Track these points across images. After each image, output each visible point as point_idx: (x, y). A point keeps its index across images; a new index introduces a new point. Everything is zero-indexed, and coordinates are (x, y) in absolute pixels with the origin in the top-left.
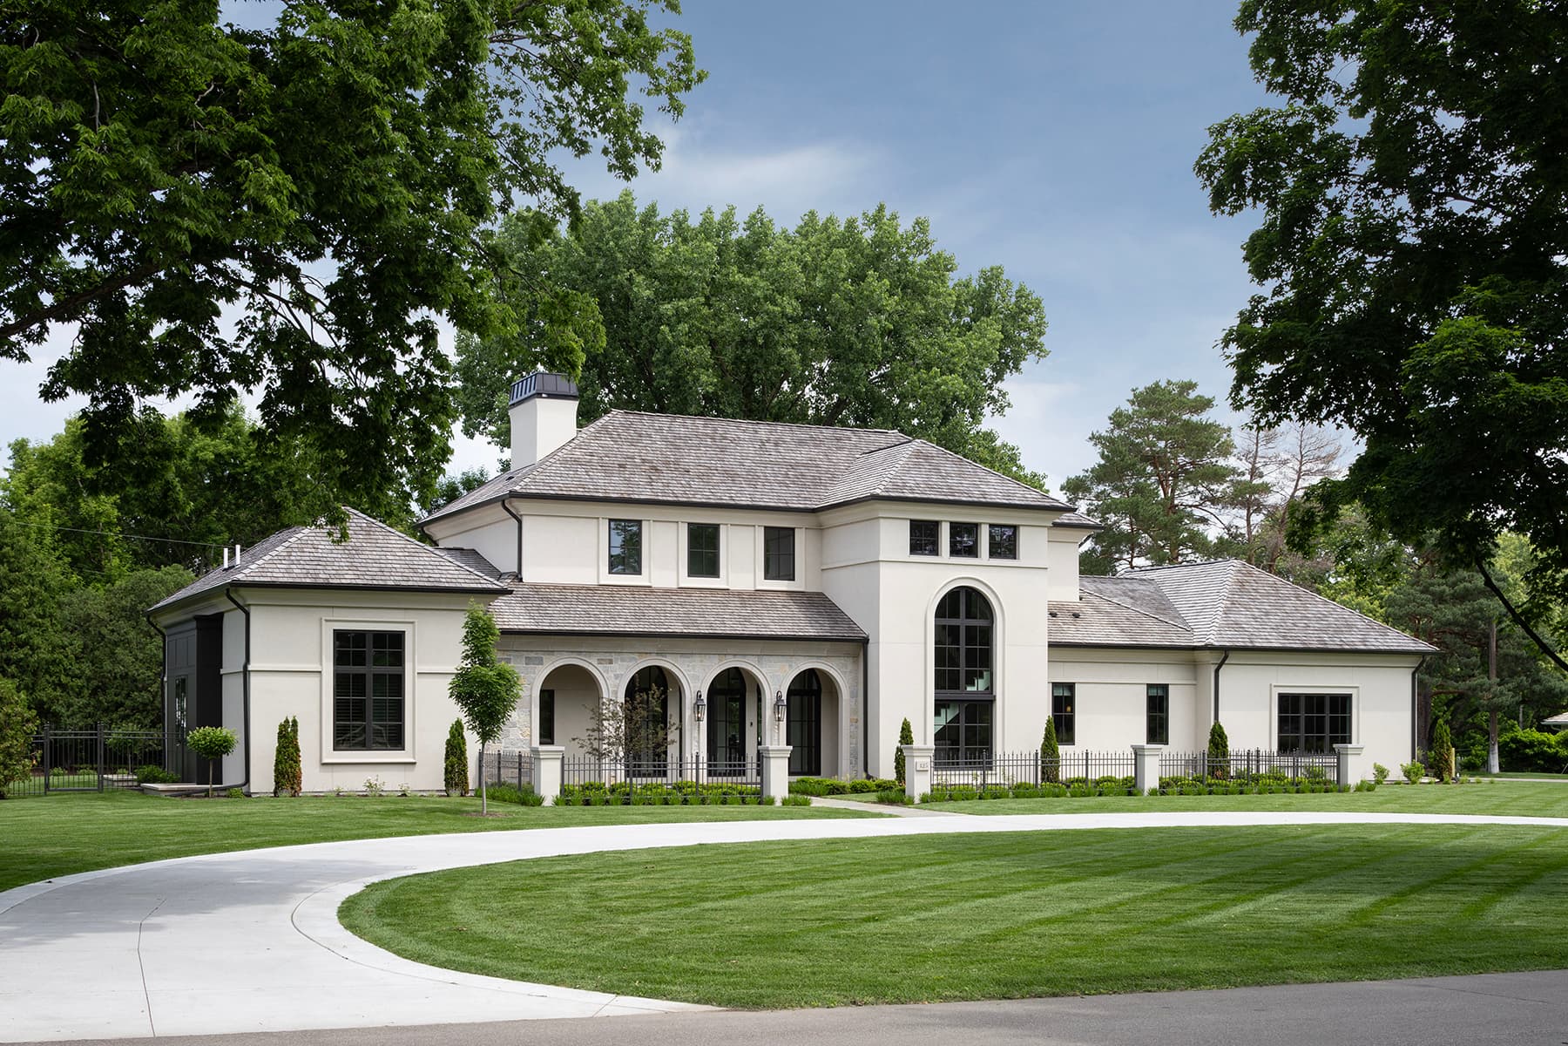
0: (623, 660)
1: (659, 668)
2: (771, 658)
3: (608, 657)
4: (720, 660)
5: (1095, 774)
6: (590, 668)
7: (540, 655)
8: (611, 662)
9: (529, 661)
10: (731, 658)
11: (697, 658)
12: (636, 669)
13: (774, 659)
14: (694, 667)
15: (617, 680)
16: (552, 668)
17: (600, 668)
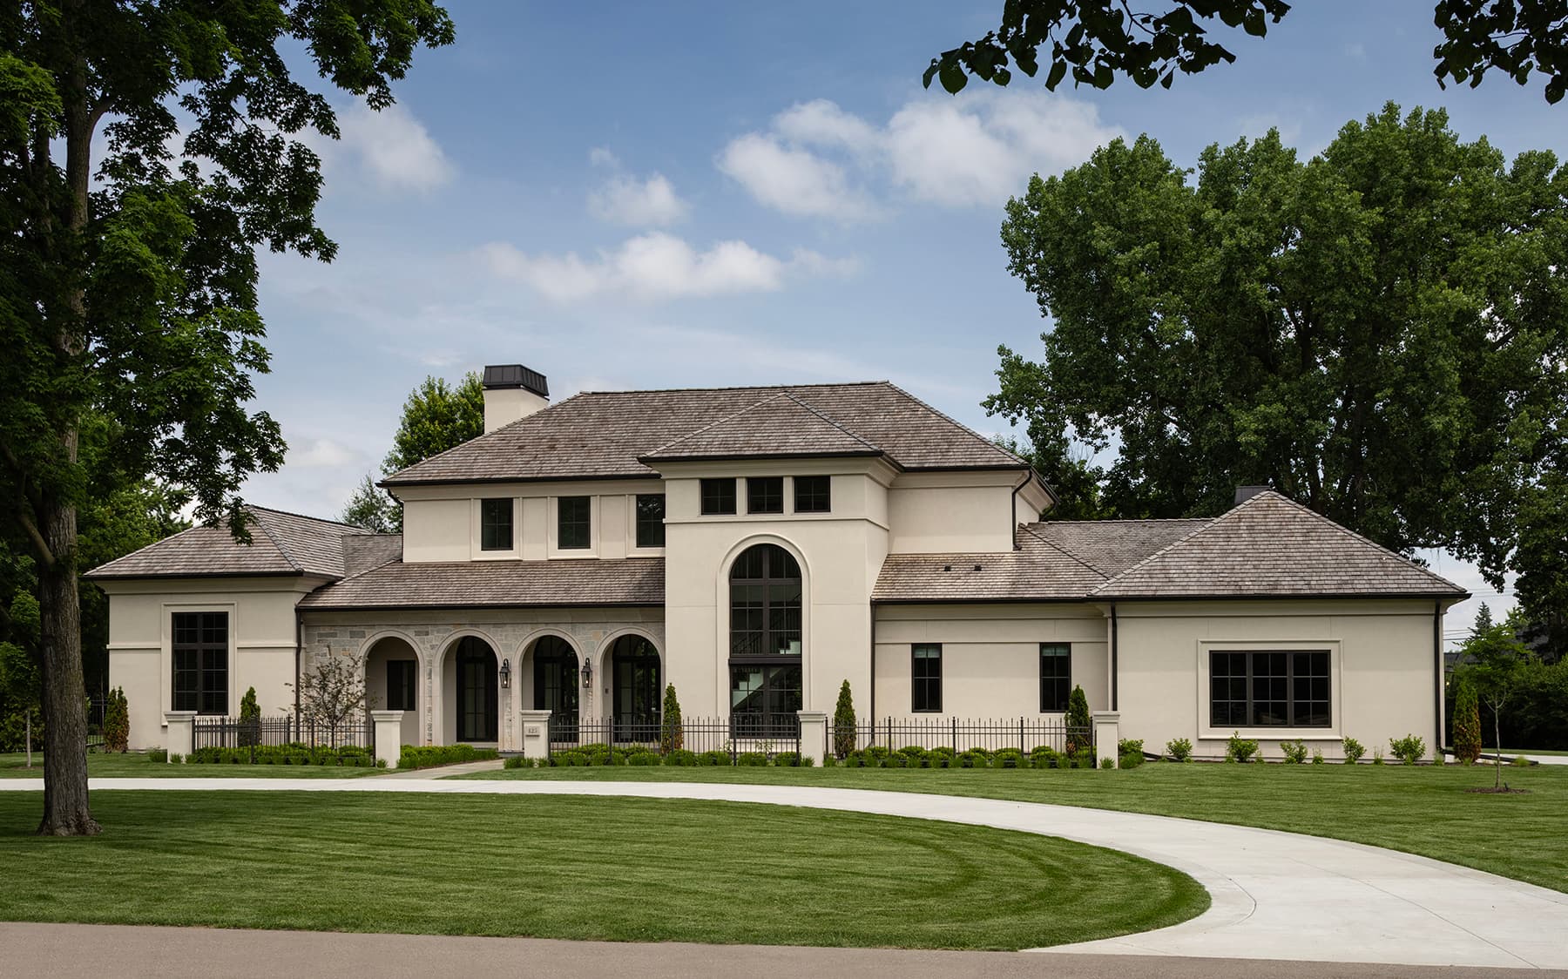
0: (438, 631)
1: (474, 638)
2: (585, 625)
3: (423, 629)
4: (532, 629)
5: (964, 746)
6: (408, 640)
7: (362, 628)
8: (427, 634)
9: (353, 635)
10: (544, 627)
11: (508, 628)
12: (451, 640)
13: (588, 626)
14: (506, 636)
15: (433, 652)
16: (372, 641)
17: (417, 639)
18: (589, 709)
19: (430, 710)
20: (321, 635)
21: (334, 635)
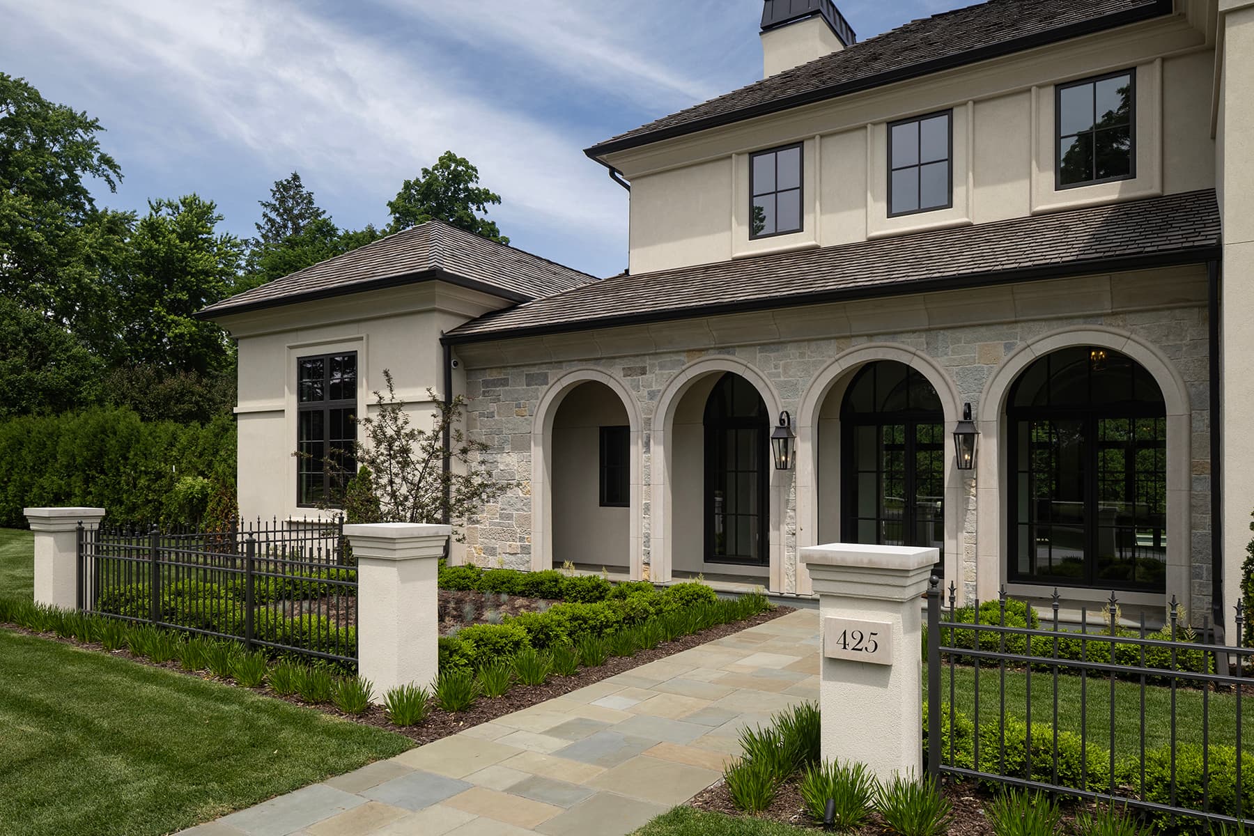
0: (662, 367)
1: (729, 376)
2: (959, 334)
3: (638, 363)
4: (840, 349)
6: (612, 384)
7: (544, 369)
8: (644, 371)
9: (531, 379)
10: (863, 342)
11: (792, 350)
12: (683, 379)
13: (963, 335)
14: (786, 367)
15: (655, 402)
16: (558, 388)
17: (626, 382)
18: (970, 517)
19: (647, 508)
20: (486, 383)
21: (504, 382)
